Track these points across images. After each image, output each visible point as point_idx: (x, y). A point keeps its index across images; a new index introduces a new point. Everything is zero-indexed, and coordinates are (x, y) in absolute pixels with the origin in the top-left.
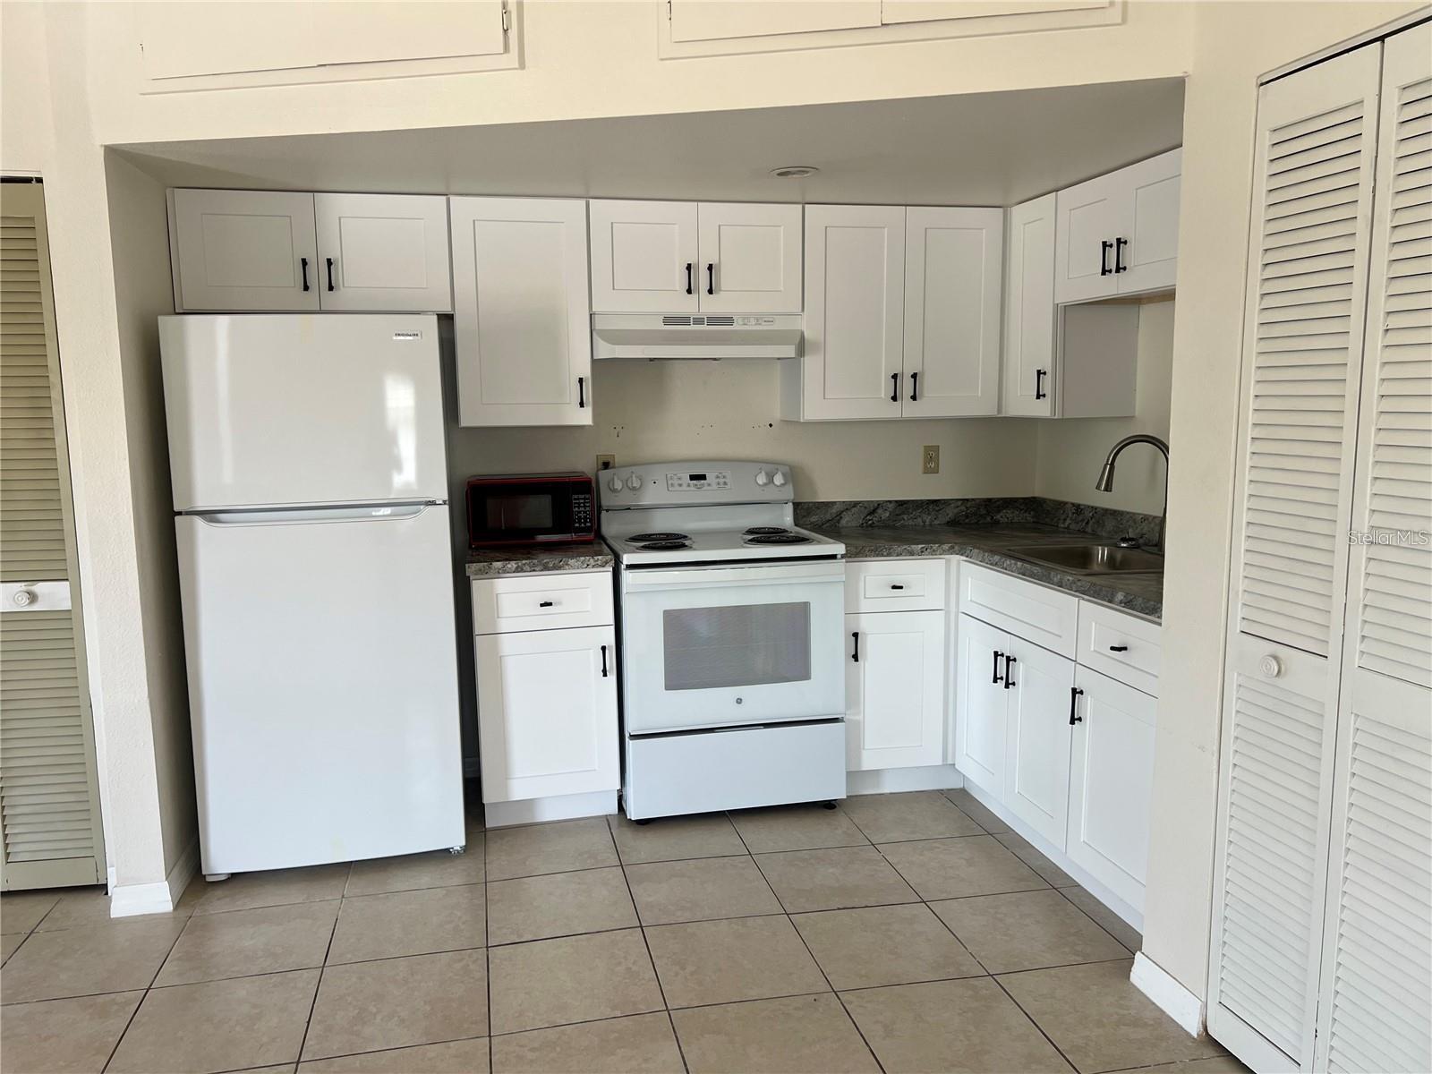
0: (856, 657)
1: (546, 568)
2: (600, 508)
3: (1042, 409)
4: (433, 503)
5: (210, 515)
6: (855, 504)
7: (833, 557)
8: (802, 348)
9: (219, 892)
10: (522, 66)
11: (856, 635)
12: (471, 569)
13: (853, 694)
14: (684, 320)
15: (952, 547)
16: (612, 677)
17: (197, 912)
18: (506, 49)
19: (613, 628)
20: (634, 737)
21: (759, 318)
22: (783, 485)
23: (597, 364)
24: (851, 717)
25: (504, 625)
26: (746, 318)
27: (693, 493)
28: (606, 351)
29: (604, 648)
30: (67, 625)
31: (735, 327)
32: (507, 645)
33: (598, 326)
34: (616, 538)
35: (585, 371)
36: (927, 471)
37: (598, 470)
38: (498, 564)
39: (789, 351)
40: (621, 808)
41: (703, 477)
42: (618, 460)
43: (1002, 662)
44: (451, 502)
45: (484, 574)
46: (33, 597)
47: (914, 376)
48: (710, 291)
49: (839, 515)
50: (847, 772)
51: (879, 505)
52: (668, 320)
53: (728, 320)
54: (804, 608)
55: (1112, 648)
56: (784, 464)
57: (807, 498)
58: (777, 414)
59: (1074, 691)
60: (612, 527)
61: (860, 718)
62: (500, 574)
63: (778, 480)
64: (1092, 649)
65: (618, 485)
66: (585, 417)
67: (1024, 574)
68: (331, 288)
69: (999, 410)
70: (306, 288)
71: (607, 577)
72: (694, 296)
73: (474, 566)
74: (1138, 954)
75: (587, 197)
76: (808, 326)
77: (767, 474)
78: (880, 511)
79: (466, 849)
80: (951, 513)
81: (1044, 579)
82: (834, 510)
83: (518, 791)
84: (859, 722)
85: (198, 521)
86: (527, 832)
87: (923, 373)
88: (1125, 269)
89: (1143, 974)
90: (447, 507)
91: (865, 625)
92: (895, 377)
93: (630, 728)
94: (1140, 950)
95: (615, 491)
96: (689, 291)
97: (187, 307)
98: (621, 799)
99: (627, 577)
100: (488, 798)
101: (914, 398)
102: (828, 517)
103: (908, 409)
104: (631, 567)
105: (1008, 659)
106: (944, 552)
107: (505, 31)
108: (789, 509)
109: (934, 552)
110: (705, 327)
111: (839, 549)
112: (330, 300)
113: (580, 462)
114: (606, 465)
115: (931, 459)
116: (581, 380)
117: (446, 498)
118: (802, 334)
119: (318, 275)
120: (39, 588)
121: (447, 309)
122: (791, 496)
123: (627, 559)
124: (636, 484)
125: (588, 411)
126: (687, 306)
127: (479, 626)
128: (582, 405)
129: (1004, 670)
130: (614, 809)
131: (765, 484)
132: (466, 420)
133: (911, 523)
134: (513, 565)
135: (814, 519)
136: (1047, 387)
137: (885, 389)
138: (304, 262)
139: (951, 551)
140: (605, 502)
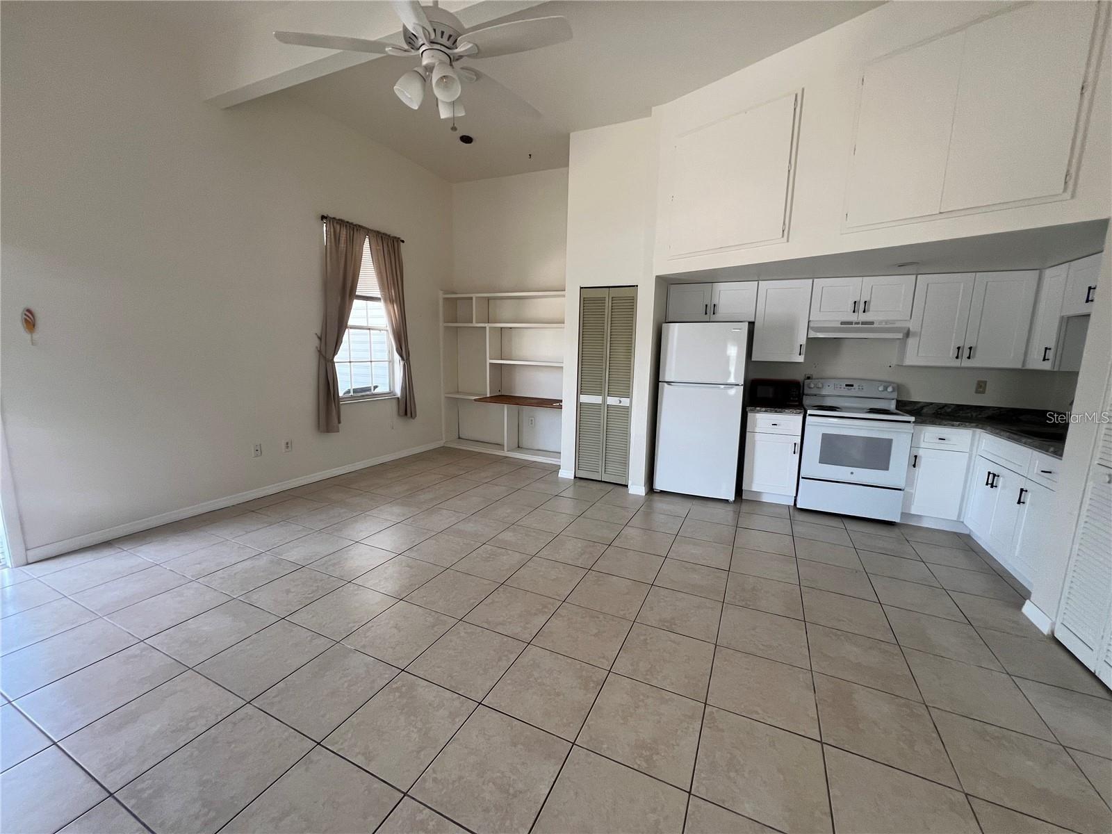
0: (914, 466)
1: (776, 412)
2: (803, 394)
3: (1047, 366)
4: (738, 385)
5: (669, 383)
6: (932, 404)
7: (909, 422)
8: (908, 334)
9: (657, 494)
10: (788, 241)
11: (916, 457)
12: (748, 409)
13: (910, 480)
14: (851, 323)
15: (977, 425)
16: (797, 456)
17: (651, 497)
18: (783, 236)
19: (800, 437)
20: (803, 478)
21: (886, 322)
22: (892, 392)
23: (808, 339)
24: (908, 490)
25: (757, 430)
26: (881, 322)
27: (846, 392)
28: (812, 335)
29: (795, 444)
30: (627, 411)
31: (875, 326)
32: (758, 437)
33: (811, 325)
34: (808, 406)
35: (803, 341)
36: (977, 392)
37: (805, 379)
38: (758, 408)
39: (900, 336)
40: (795, 504)
41: (852, 386)
42: (814, 377)
43: (991, 476)
44: (745, 385)
45: (751, 410)
46: (620, 402)
47: (970, 348)
48: (864, 312)
49: (922, 408)
50: (902, 513)
51: (946, 405)
52: (842, 323)
53: (872, 323)
54: (890, 442)
55: (1042, 471)
56: (894, 383)
57: (905, 399)
58: (894, 362)
59: (1022, 490)
60: (807, 401)
61: (913, 491)
62: (759, 412)
63: (890, 389)
64: (1035, 472)
65: (812, 386)
66: (801, 359)
67: (1009, 438)
68: (714, 314)
69: (1023, 366)
70: (706, 314)
71: (800, 418)
72: (856, 314)
73: (749, 408)
74: (1028, 601)
75: (813, 278)
76: (913, 326)
77: (884, 386)
78: (946, 408)
79: (734, 501)
80: (990, 413)
81: (1018, 441)
82: (919, 405)
83: (755, 489)
84: (912, 494)
85: (666, 384)
86: (757, 503)
87: (976, 347)
88: (1092, 301)
89: (1028, 609)
90: (742, 387)
91: (921, 453)
92: (959, 348)
93: (802, 474)
94: (1030, 599)
95: (810, 388)
96: (854, 312)
97: (670, 320)
98: (795, 501)
99: (808, 418)
100: (744, 487)
101: (969, 358)
102: (915, 408)
103: (966, 363)
104: (810, 415)
105: (994, 475)
106: (972, 427)
107: (783, 231)
108: (894, 402)
109: (966, 426)
110: (860, 326)
111: (912, 419)
112: (714, 318)
113: (798, 376)
114: (809, 378)
115: (981, 387)
116: (801, 345)
117: (743, 383)
118: (909, 329)
119: (710, 310)
120: (622, 399)
121: (752, 320)
122: (896, 397)
123: (809, 412)
124: (820, 386)
125: (803, 357)
126: (854, 317)
127: (748, 429)
128: (800, 354)
129: (992, 480)
130: (793, 504)
131: (883, 391)
132: (754, 359)
133: (964, 415)
134: (764, 409)
135: (907, 408)
136: (1050, 354)
137: (953, 353)
138: (706, 306)
139: (977, 427)
140: (806, 392)
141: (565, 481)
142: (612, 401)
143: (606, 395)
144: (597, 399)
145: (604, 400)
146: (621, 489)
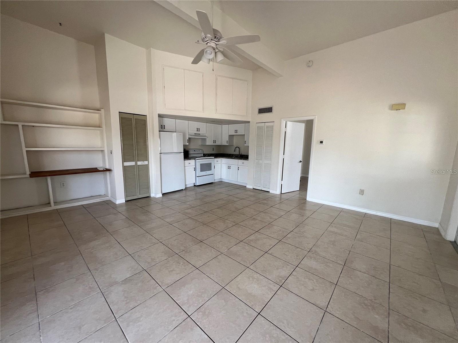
3: (227, 144)
7: (213, 158)
11: (214, 166)
13: (214, 172)
16: (195, 171)
19: (195, 166)
20: (197, 177)
21: (203, 134)
28: (189, 137)
30: (147, 166)
31: (200, 135)
32: (186, 168)
33: (189, 134)
36: (213, 150)
40: (194, 185)
48: (199, 131)
54: (210, 163)
55: (242, 163)
58: (200, 144)
59: (238, 168)
63: (202, 151)
64: (240, 164)
66: (188, 144)
69: (221, 144)
71: (194, 161)
75: (188, 121)
92: (214, 141)
103: (215, 144)
105: (230, 166)
108: (203, 154)
117: (183, 152)
118: (206, 136)
119: (163, 127)
120: (144, 162)
123: (196, 159)
126: (196, 132)
128: (188, 142)
129: (229, 168)
134: (187, 159)
141: (121, 205)
142: (139, 163)
143: (137, 160)
144: (133, 163)
145: (136, 163)
146: (147, 199)
